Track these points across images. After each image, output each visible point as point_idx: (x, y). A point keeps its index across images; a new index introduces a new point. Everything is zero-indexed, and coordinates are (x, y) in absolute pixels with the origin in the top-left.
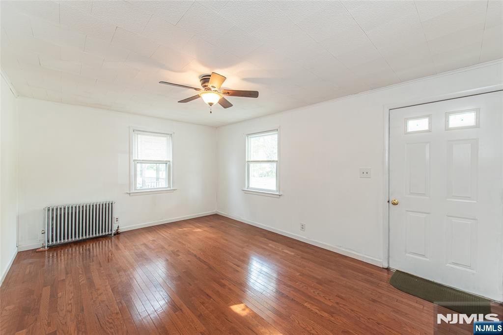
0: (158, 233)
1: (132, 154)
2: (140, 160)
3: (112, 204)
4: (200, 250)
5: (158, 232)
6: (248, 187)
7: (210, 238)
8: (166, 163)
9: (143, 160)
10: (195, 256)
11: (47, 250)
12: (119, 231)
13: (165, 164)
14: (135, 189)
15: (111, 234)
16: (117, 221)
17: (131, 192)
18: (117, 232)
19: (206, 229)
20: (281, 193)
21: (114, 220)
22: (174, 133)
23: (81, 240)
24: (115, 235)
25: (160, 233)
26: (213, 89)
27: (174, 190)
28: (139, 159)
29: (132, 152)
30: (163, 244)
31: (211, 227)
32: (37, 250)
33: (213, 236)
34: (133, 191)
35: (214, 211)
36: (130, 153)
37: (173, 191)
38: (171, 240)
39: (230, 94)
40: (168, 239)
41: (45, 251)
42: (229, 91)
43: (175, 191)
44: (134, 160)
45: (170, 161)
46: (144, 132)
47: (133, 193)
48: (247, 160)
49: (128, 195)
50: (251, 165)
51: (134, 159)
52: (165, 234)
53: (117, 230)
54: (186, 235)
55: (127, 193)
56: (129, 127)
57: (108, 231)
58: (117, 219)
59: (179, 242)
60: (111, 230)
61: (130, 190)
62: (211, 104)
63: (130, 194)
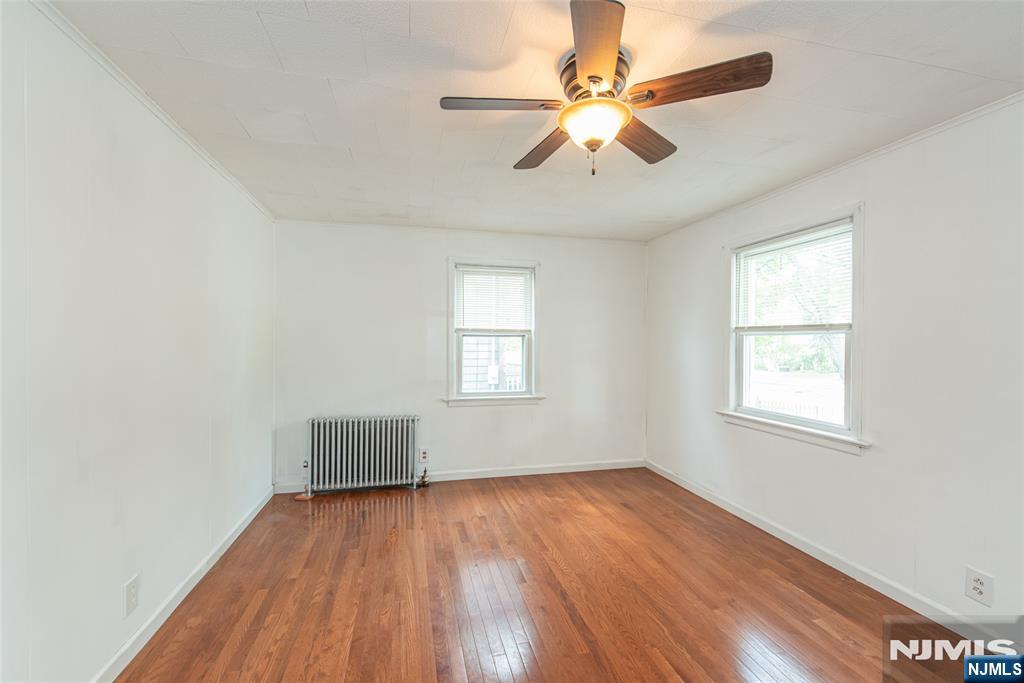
0: (496, 498)
1: (453, 316)
2: (467, 330)
3: (413, 421)
4: (582, 577)
5: (499, 495)
6: (739, 404)
7: (614, 543)
8: (523, 334)
9: (473, 330)
10: (563, 595)
11: (312, 499)
12: (426, 479)
13: (520, 338)
14: (459, 392)
15: (412, 484)
16: (424, 457)
17: (450, 398)
18: (424, 482)
19: (609, 509)
20: (866, 440)
21: (418, 456)
22: (540, 265)
23: (361, 488)
24: (419, 486)
25: (503, 501)
26: (594, 89)
27: (540, 399)
28: (465, 327)
29: (453, 313)
30: (498, 532)
31: (625, 505)
32: (298, 497)
33: (623, 536)
34: (455, 398)
35: (641, 459)
36: (449, 314)
37: (537, 401)
38: (518, 526)
39: (659, 95)
40: (514, 521)
41: (306, 501)
42: (651, 88)
43: (540, 402)
44: (458, 330)
45: (530, 331)
46: (476, 266)
47: (454, 401)
48: (733, 325)
49: (445, 405)
50: (749, 341)
51: (456, 327)
52: (512, 505)
53: (423, 477)
54: (557, 520)
55: (444, 401)
56: (447, 260)
57: (407, 478)
58: (424, 453)
59: (536, 537)
60: (412, 477)
61: (448, 395)
62: (593, 146)
63: (448, 402)
